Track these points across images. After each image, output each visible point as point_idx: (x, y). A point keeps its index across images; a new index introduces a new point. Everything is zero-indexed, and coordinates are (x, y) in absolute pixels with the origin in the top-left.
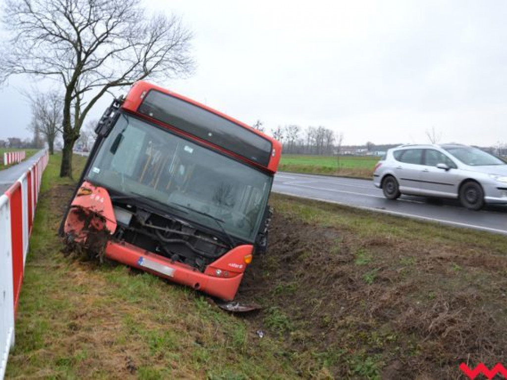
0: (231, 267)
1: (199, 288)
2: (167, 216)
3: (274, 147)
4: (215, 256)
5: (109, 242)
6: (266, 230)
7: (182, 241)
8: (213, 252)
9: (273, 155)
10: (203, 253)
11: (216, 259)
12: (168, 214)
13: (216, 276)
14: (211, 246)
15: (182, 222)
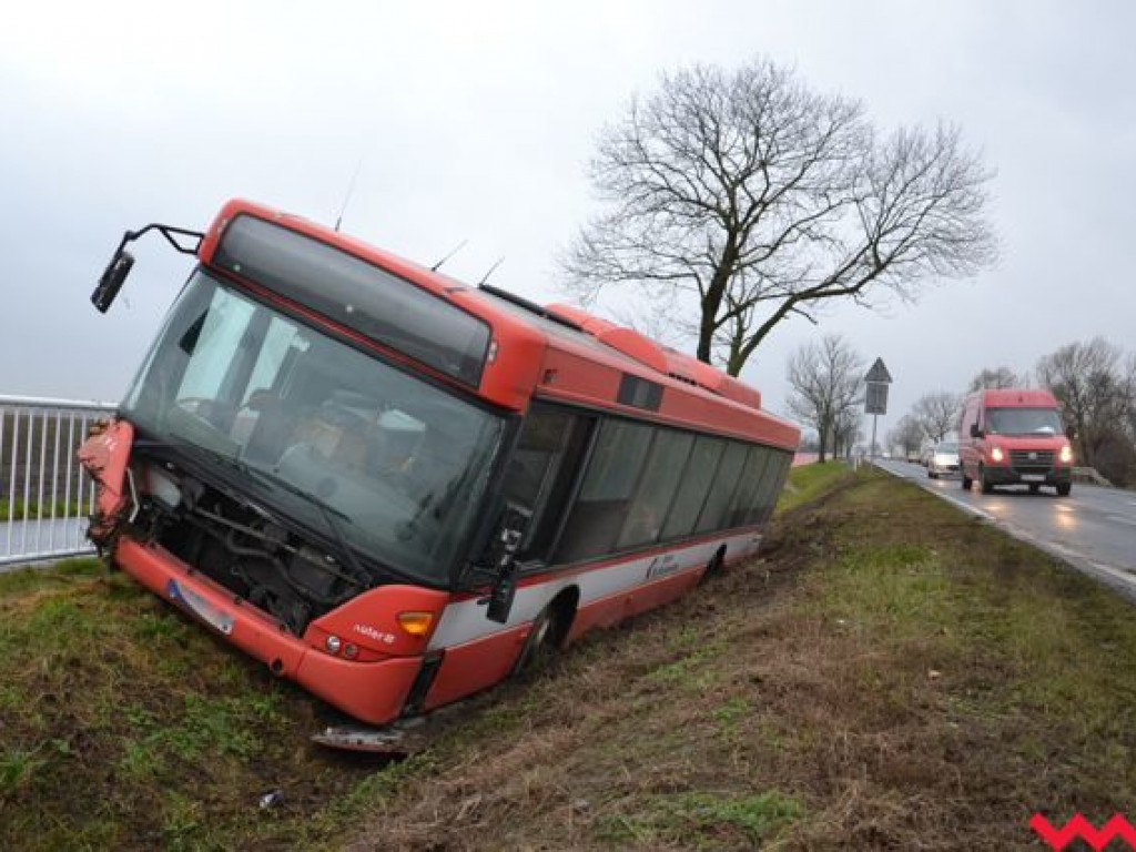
0: (360, 634)
1: (282, 672)
2: (229, 493)
3: (495, 335)
4: (328, 600)
5: (123, 538)
6: (504, 562)
7: (265, 554)
8: (324, 591)
9: (491, 357)
10: (304, 590)
11: (329, 607)
12: (234, 487)
13: (327, 649)
14: (322, 575)
15: (259, 510)
